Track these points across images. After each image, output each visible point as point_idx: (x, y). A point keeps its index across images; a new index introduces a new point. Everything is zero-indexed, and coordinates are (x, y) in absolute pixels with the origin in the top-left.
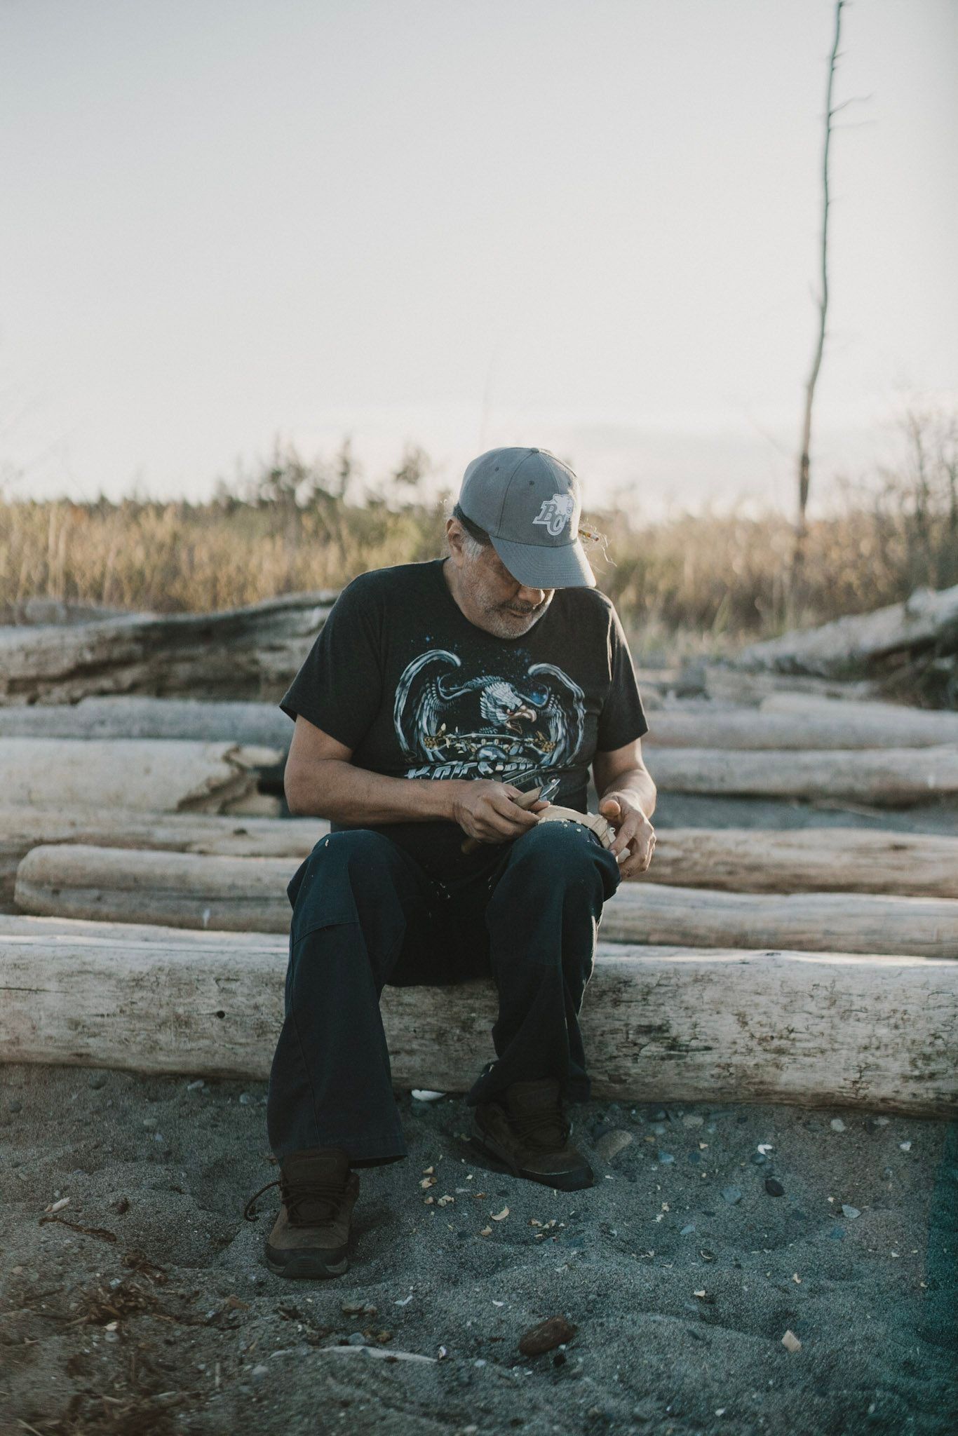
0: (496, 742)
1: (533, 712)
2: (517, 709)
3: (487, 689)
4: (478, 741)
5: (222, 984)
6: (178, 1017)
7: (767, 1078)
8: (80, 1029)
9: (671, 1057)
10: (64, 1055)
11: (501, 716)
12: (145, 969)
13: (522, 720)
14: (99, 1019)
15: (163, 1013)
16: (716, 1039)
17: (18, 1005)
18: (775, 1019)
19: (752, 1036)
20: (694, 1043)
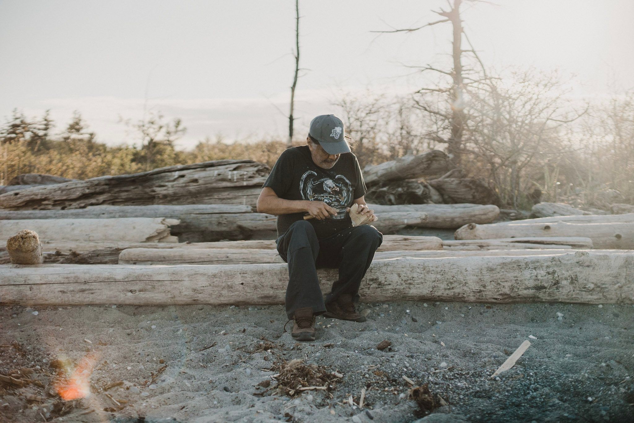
0: (328, 197)
1: (338, 188)
2: (334, 187)
3: (325, 182)
4: (323, 197)
5: (242, 275)
6: (228, 286)
7: (406, 292)
8: (196, 291)
9: (379, 288)
10: (189, 301)
11: (329, 190)
12: (216, 272)
13: (335, 191)
14: (202, 288)
15: (224, 285)
16: (392, 282)
17: (175, 286)
18: (408, 275)
19: (402, 280)
20: (386, 283)
